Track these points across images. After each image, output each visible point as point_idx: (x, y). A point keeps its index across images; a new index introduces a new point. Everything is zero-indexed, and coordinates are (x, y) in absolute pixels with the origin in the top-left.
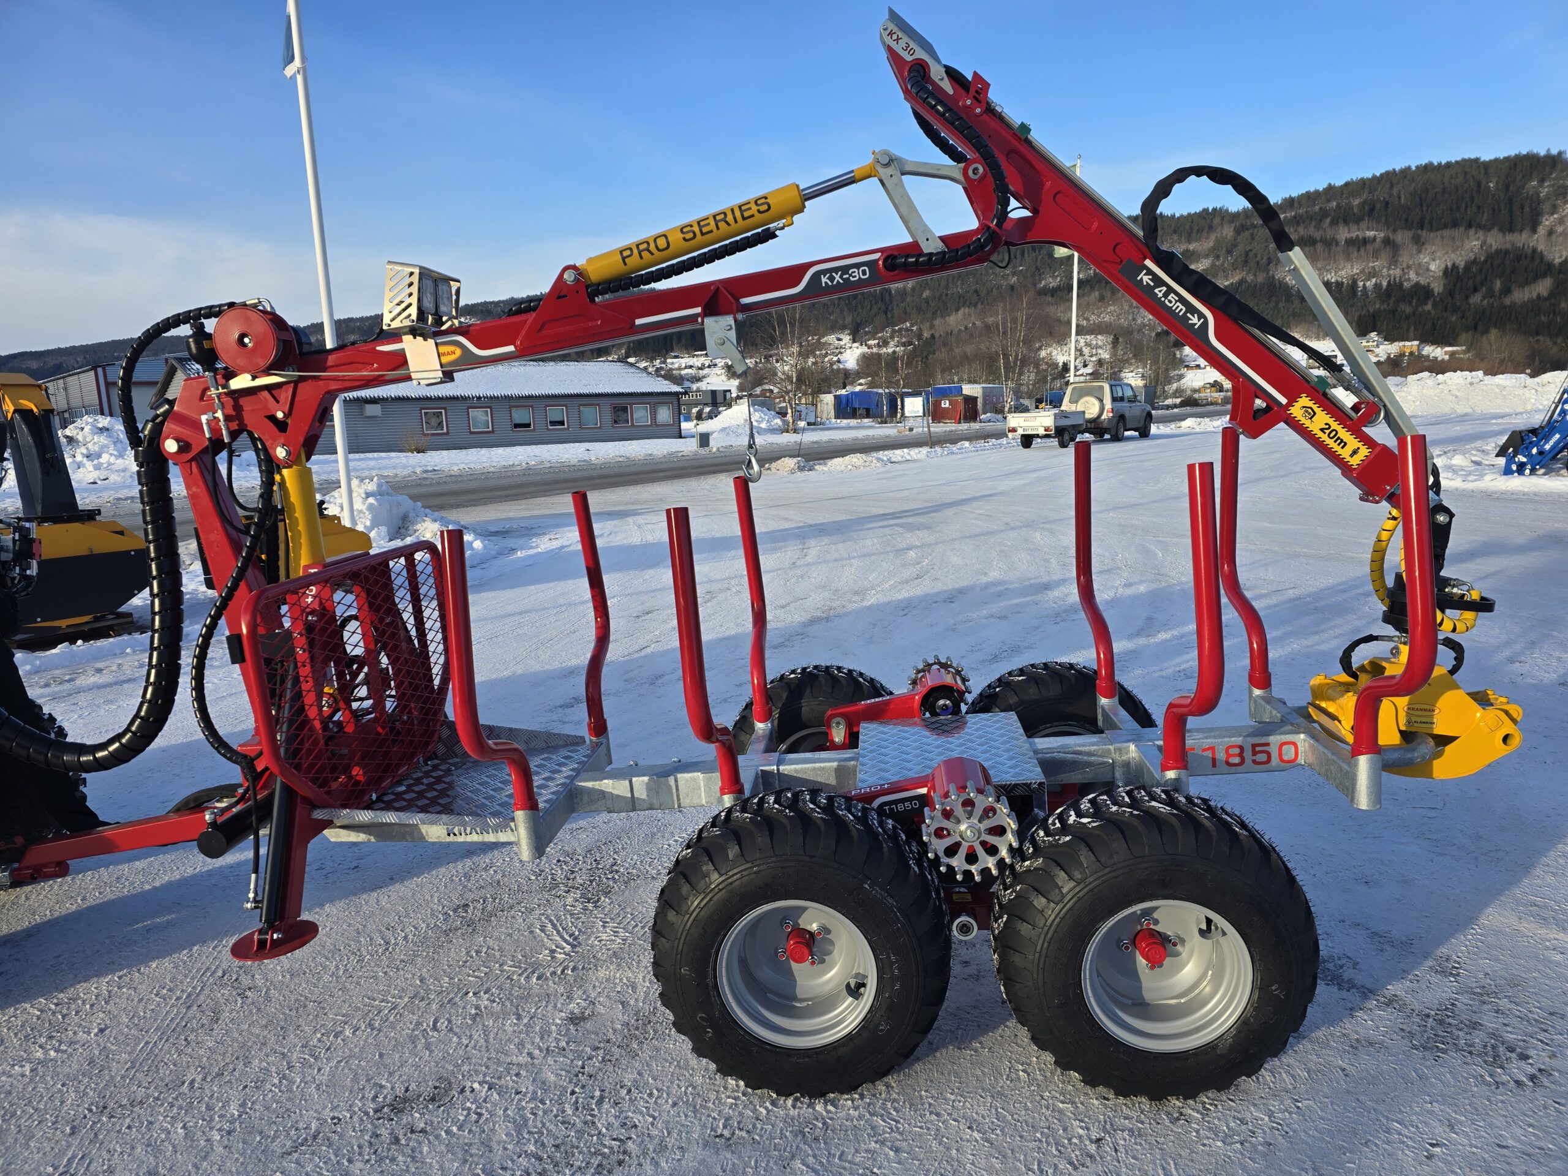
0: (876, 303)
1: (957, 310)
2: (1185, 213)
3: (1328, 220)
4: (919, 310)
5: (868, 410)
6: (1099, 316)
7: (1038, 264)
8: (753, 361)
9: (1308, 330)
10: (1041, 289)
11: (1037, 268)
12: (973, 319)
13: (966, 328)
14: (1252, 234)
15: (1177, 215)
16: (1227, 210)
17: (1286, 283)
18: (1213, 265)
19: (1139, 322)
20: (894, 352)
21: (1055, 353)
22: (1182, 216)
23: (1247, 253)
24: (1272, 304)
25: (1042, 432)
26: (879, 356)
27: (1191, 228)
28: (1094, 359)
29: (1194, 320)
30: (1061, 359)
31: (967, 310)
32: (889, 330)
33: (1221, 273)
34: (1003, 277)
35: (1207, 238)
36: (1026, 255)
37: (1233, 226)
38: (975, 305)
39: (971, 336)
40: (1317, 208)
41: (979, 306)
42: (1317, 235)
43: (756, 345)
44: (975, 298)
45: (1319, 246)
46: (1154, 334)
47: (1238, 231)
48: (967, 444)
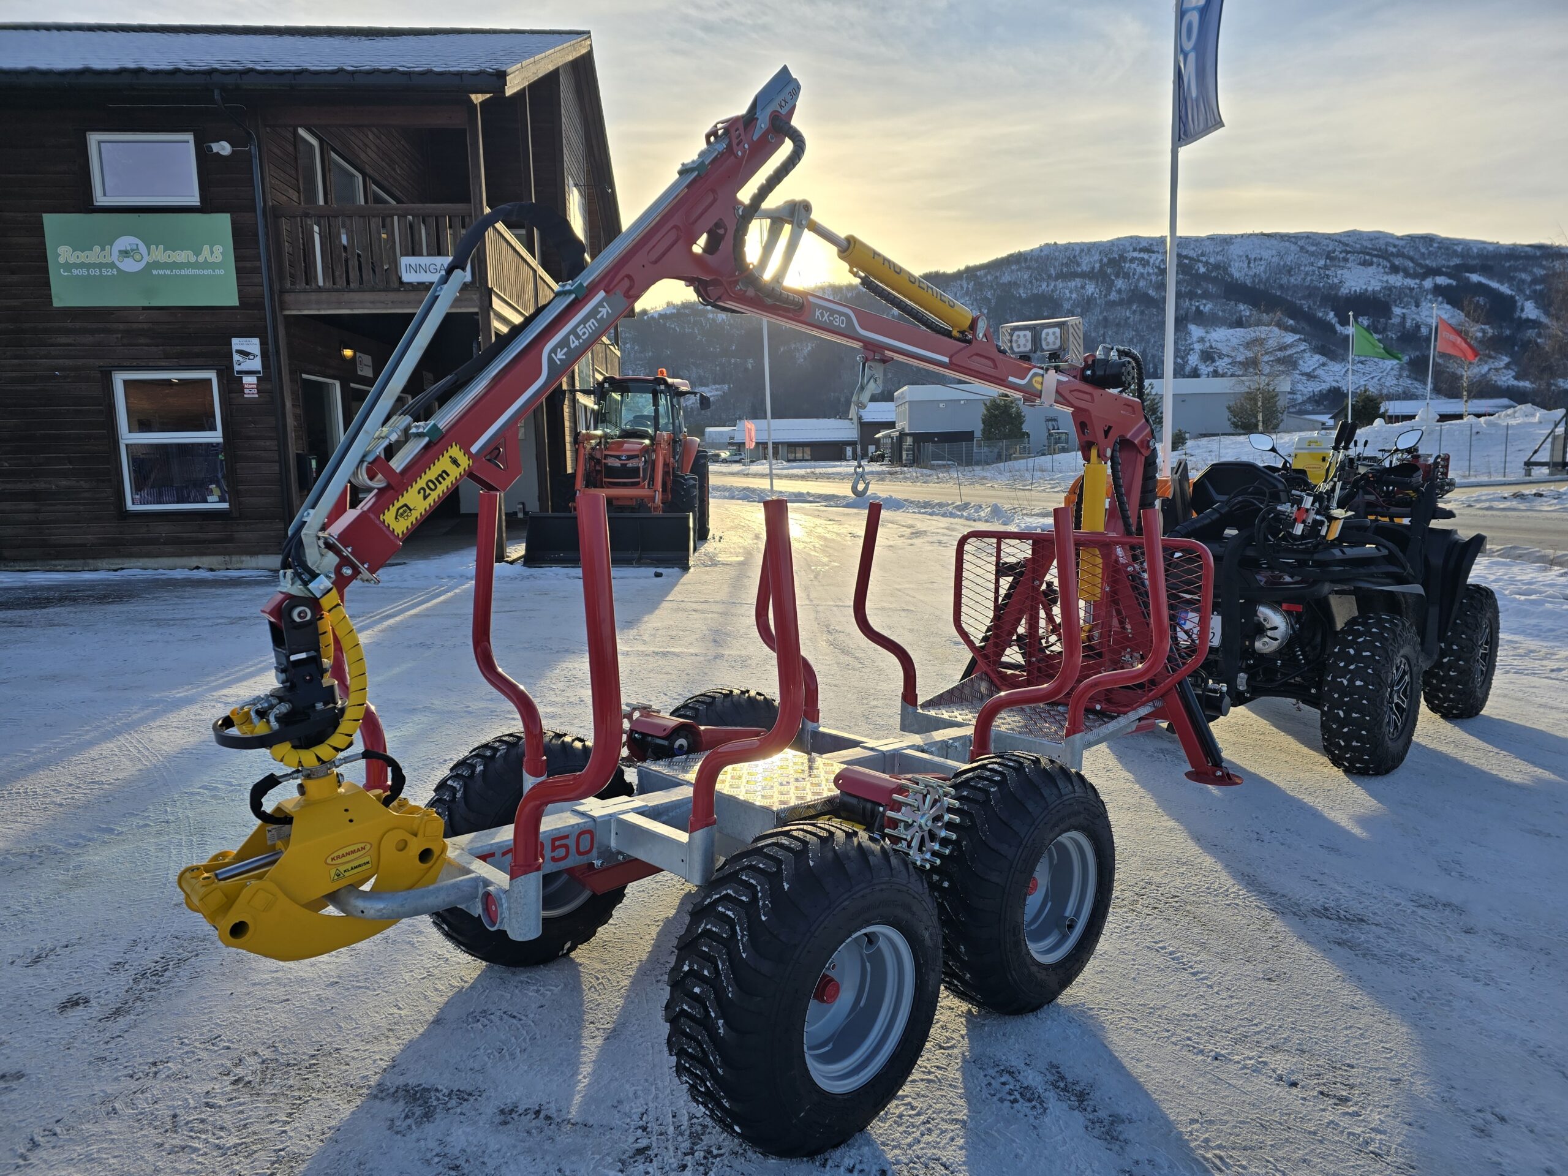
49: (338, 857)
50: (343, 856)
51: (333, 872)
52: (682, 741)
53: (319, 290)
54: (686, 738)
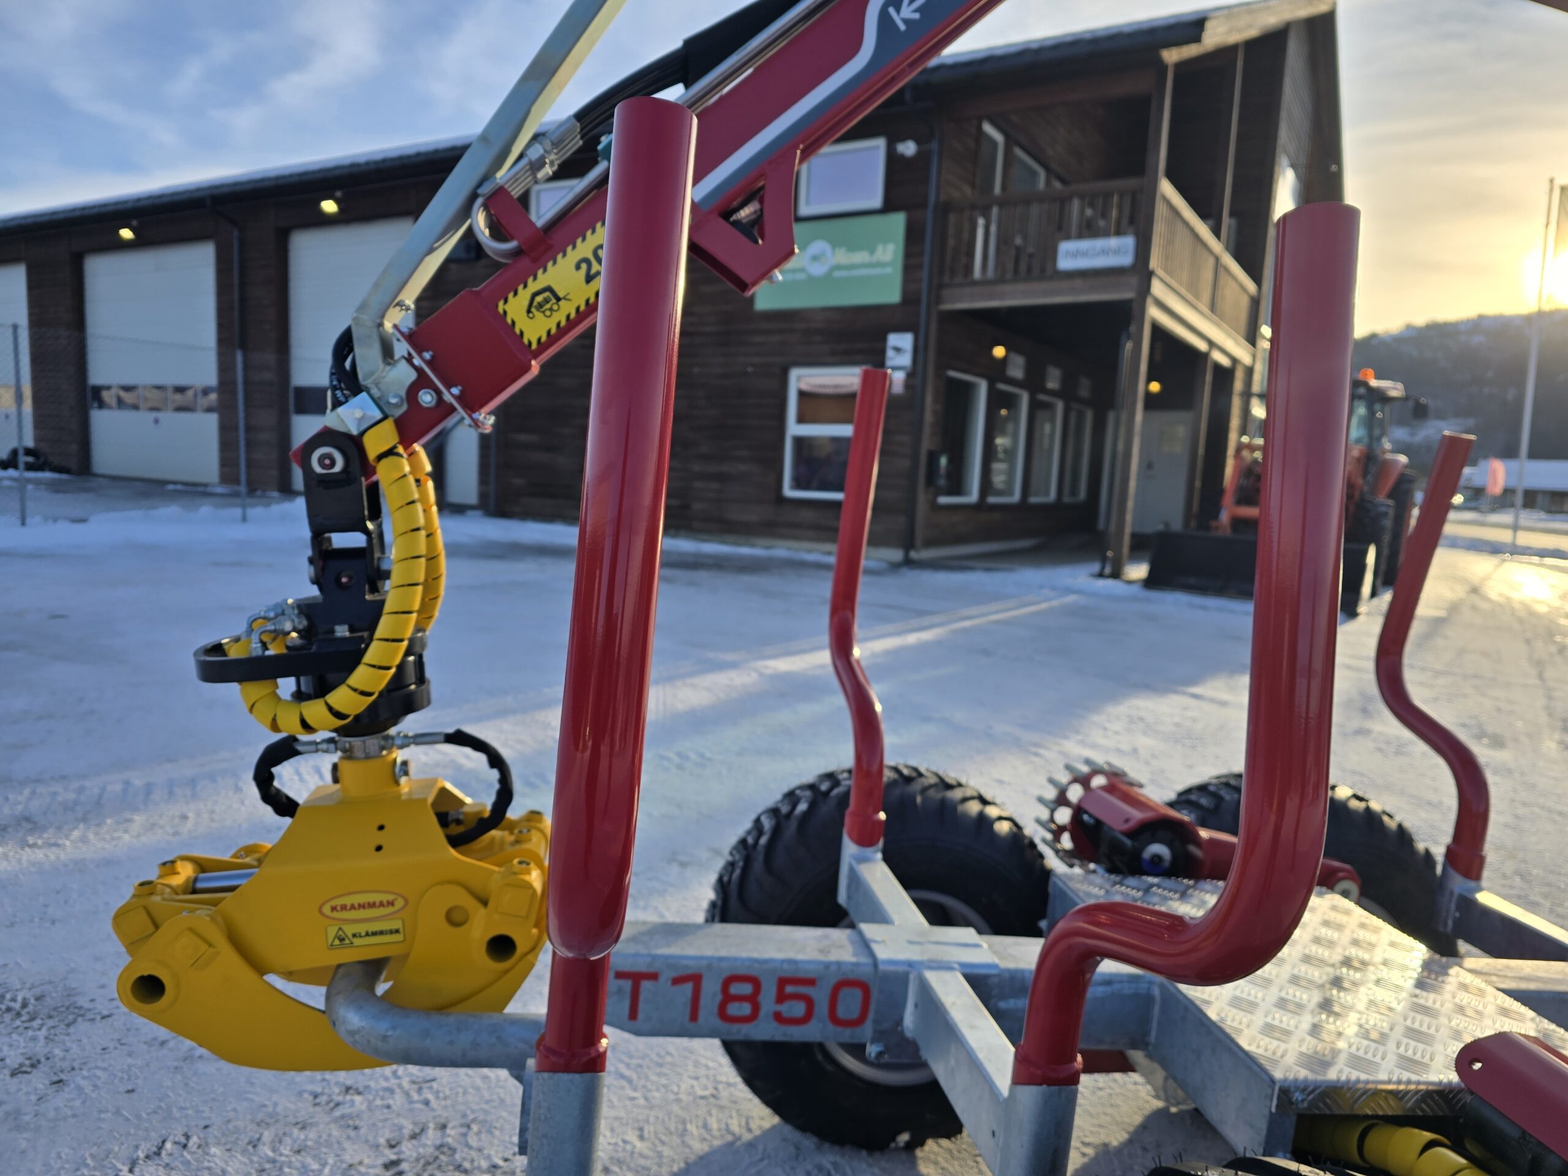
49: (344, 908)
50: (353, 907)
51: (332, 931)
52: (1158, 849)
53: (975, 283)
54: (1170, 845)
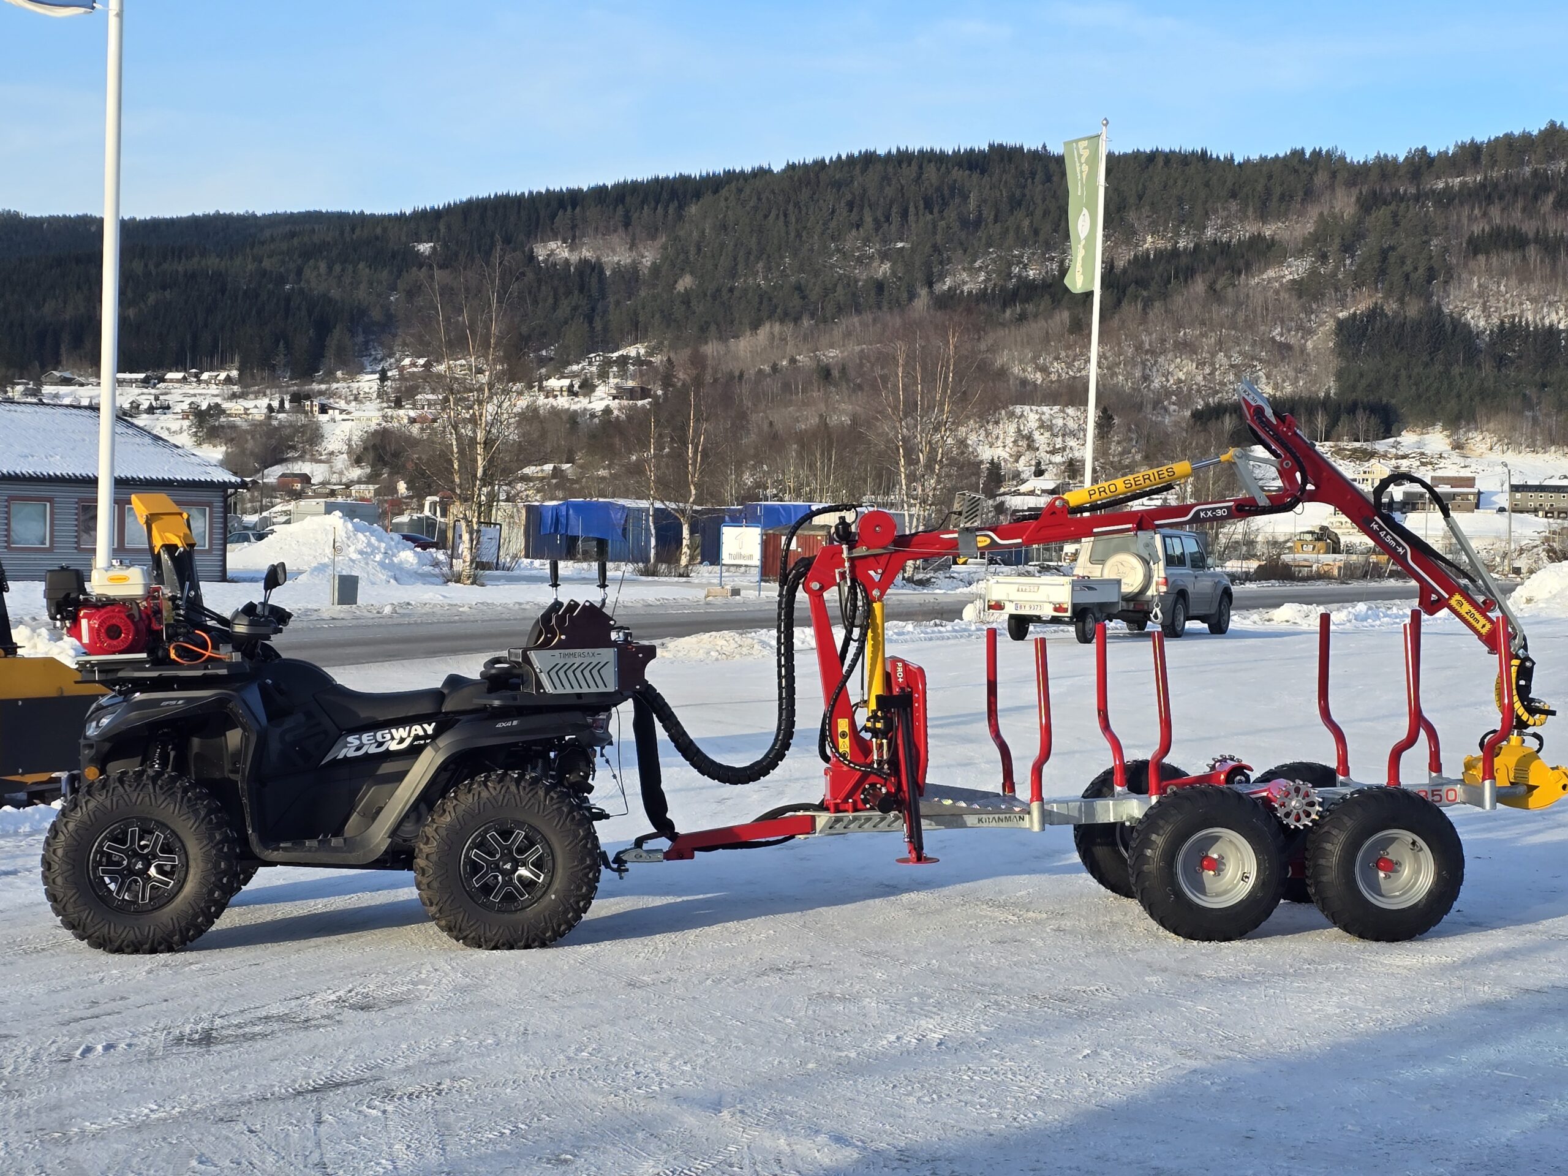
0: (568, 293)
1: (755, 326)
2: (1255, 157)
3: (1550, 199)
4: (668, 319)
5: (602, 544)
6: (1070, 366)
7: (939, 238)
8: (263, 402)
9: (1513, 429)
10: (943, 294)
11: (935, 248)
12: (790, 349)
13: (775, 368)
14: (1395, 215)
15: (1238, 159)
16: (1342, 158)
17: (1466, 325)
18: (1313, 273)
19: (1156, 384)
20: (607, 411)
21: (972, 439)
22: (1248, 162)
23: (1384, 254)
24: (1438, 367)
25: (1048, 612)
26: (573, 418)
27: (1268, 191)
28: (1058, 458)
29: (1400, 550)
30: (986, 454)
31: (777, 328)
32: (597, 358)
33: (1330, 292)
34: (859, 261)
35: (1301, 214)
36: (912, 218)
37: (1355, 192)
38: (797, 320)
39: (786, 387)
40: (1528, 170)
41: (806, 322)
42: (1529, 227)
43: (273, 368)
44: (796, 301)
45: (1532, 251)
46: (1188, 413)
47: (1368, 204)
48: (909, 626)
